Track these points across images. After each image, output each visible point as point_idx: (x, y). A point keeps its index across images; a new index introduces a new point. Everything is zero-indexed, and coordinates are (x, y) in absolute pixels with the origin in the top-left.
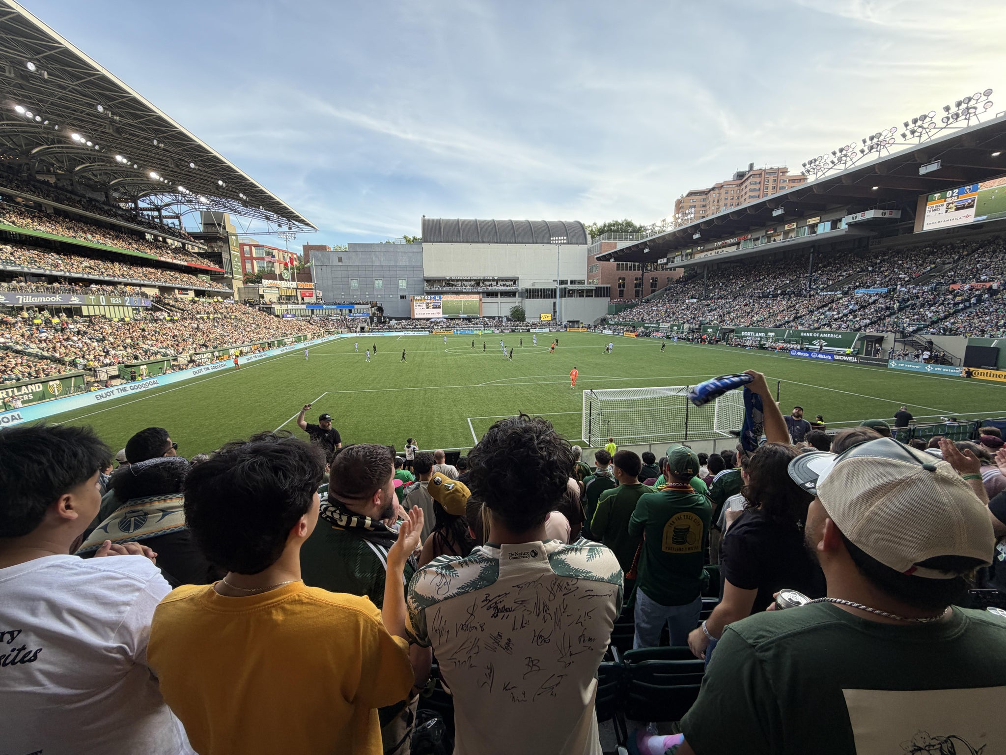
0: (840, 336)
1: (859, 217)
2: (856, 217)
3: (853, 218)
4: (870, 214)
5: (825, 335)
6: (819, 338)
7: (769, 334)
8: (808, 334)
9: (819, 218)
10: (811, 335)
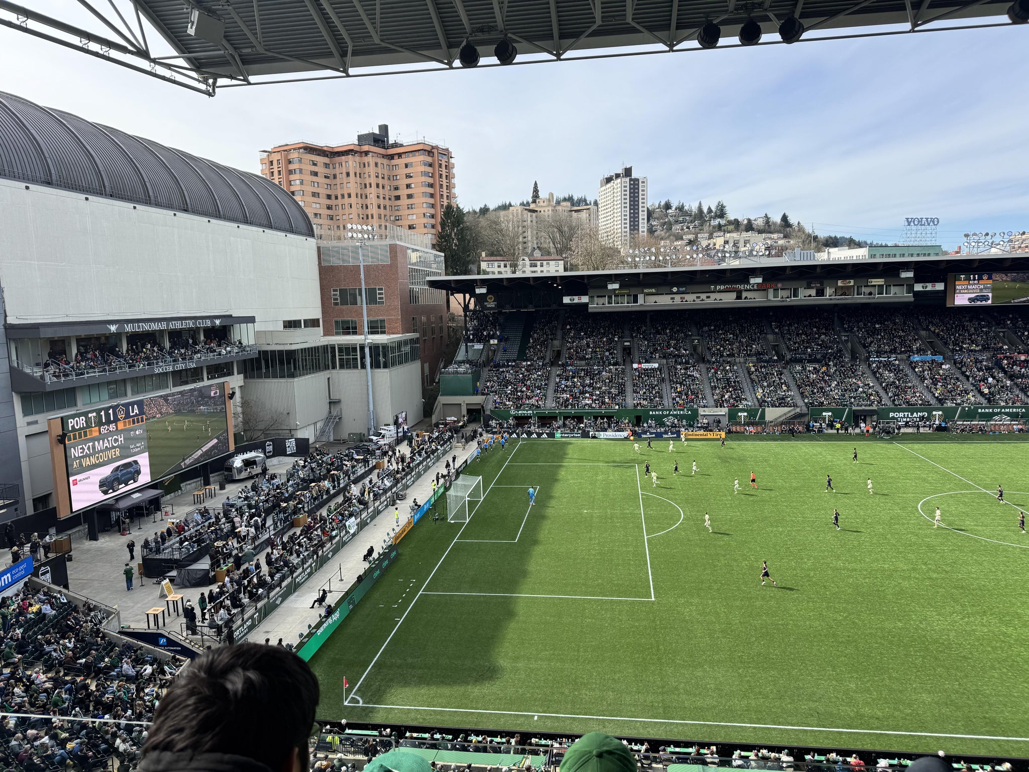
0: (1024, 410)
1: (930, 287)
2: (926, 287)
3: (923, 287)
4: (940, 286)
5: (1007, 410)
6: (1000, 413)
7: (934, 413)
8: (987, 410)
9: (883, 280)
10: (991, 410)
